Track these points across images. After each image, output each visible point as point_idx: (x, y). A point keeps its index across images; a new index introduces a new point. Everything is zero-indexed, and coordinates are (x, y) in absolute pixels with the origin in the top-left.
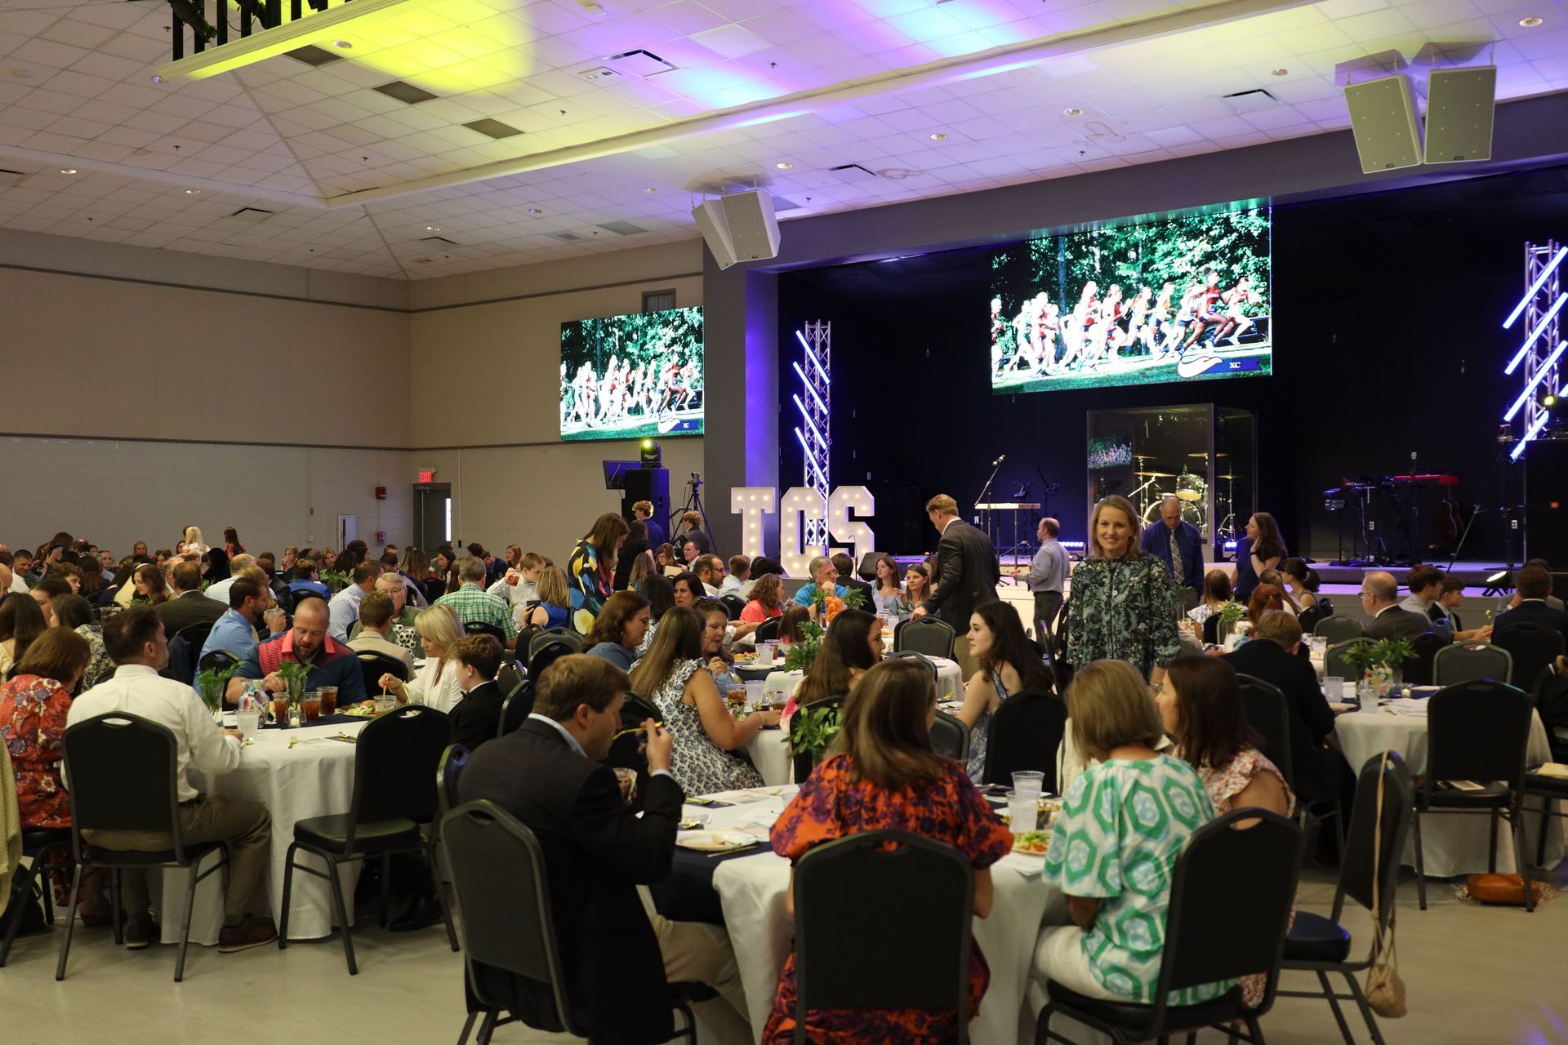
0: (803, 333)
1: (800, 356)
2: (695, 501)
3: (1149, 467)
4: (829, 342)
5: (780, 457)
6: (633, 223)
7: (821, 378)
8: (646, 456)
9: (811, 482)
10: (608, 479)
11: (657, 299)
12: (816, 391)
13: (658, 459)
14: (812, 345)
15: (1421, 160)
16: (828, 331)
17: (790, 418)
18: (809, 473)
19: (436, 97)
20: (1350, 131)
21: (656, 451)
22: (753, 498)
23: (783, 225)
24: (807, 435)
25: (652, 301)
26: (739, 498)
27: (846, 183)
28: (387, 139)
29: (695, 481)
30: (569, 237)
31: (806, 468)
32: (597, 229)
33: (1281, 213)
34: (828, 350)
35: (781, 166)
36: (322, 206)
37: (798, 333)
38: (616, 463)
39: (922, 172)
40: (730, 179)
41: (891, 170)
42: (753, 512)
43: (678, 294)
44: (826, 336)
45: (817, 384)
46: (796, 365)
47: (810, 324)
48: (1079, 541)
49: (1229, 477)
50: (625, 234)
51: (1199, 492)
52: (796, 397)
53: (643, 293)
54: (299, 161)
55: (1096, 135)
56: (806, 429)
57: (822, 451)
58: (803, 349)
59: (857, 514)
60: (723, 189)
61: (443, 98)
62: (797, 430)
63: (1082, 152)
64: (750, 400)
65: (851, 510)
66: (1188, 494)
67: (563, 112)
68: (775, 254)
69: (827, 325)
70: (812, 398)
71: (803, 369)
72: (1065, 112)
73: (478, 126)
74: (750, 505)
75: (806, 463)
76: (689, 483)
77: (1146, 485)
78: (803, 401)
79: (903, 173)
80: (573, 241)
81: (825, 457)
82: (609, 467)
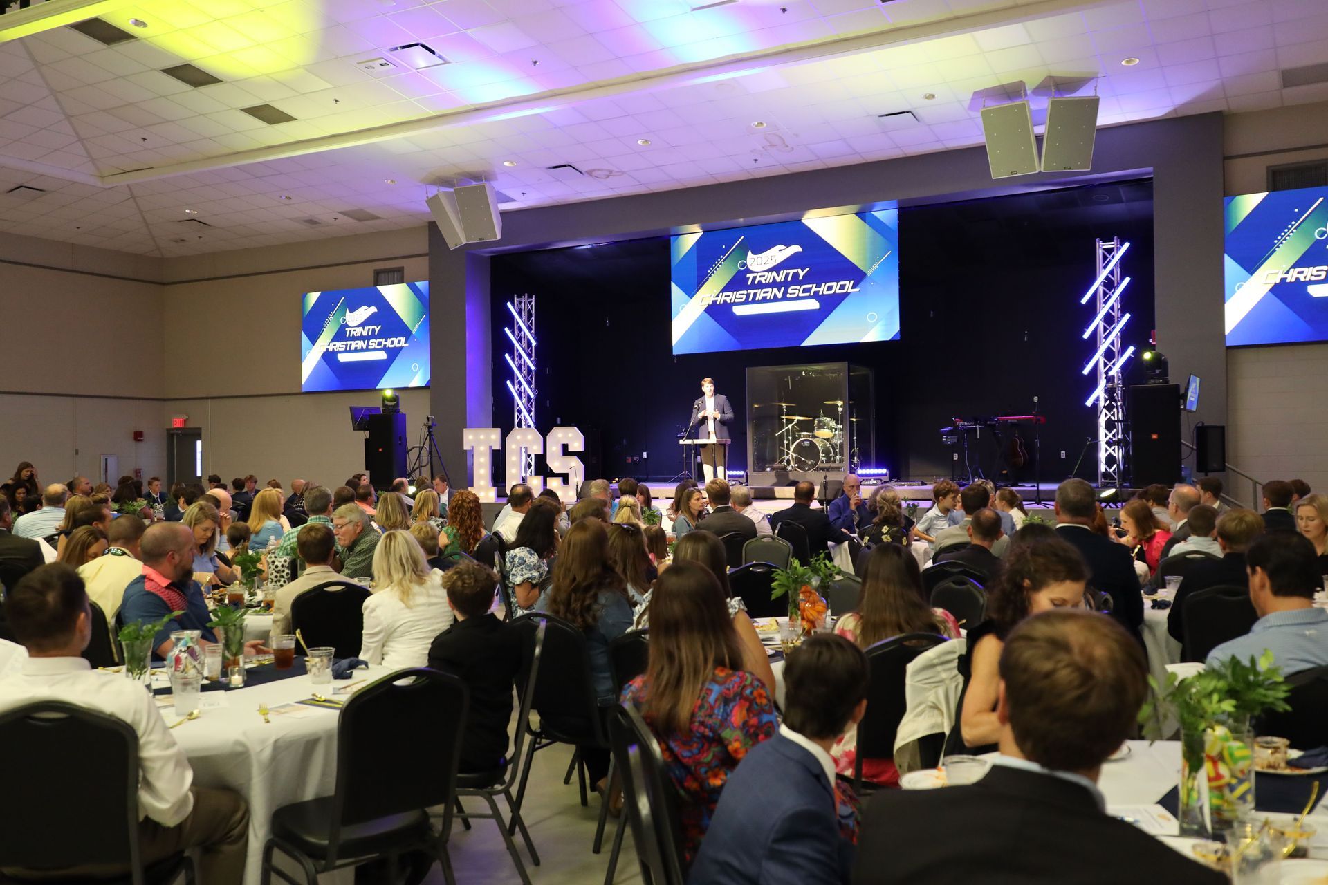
0: (513, 304)
1: (510, 322)
2: (430, 440)
3: (791, 412)
4: (533, 312)
5: (493, 405)
6: (370, 211)
7: (529, 341)
8: (386, 402)
9: (520, 425)
10: (354, 420)
11: (386, 274)
12: (524, 350)
13: (397, 405)
14: (520, 313)
15: (1040, 168)
16: (533, 303)
17: (501, 373)
18: (518, 417)
19: (220, 81)
20: (985, 146)
21: (395, 399)
22: (482, 437)
23: (504, 215)
24: (517, 387)
25: (382, 276)
26: (471, 437)
27: (558, 180)
28: (167, 121)
29: (430, 423)
30: (312, 222)
31: (516, 414)
32: (339, 216)
33: (906, 214)
34: (533, 318)
35: (506, 164)
36: (99, 184)
37: (509, 304)
38: (360, 409)
39: (623, 173)
40: (459, 174)
41: (598, 170)
42: (482, 448)
43: (406, 272)
44: (531, 307)
45: (525, 345)
46: (507, 330)
47: (518, 297)
48: (740, 470)
49: (854, 420)
50: (360, 220)
51: (832, 432)
52: (507, 356)
53: (375, 270)
54: (81, 140)
55: (772, 145)
56: (516, 382)
57: (529, 399)
58: (513, 317)
59: (570, 450)
60: (455, 181)
61: (227, 82)
62: (509, 383)
63: (756, 160)
64: (469, 358)
65: (565, 447)
66: (824, 433)
67: (336, 101)
68: (499, 237)
69: (532, 298)
70: (520, 356)
71: (513, 333)
72: (752, 124)
73: (255, 112)
74: (479, 442)
75: (516, 409)
76: (425, 425)
77: (790, 426)
78: (513, 359)
79: (608, 173)
80: (315, 226)
81: (531, 405)
82: (355, 411)
